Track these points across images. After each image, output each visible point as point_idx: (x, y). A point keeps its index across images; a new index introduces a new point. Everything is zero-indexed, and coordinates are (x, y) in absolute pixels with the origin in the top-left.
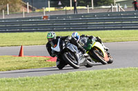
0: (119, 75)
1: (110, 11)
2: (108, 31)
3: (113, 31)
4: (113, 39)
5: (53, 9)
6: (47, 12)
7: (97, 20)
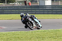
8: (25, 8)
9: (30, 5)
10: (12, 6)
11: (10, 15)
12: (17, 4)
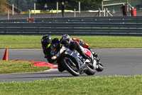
0: (107, 83)
1: (97, 16)
4: (100, 45)
6: (32, 15)
7: (84, 25)
8: (123, 21)
10: (93, 16)
11: (90, 37)
12: (104, 12)
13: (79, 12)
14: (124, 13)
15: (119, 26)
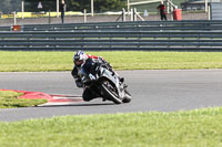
0: (136, 123)
1: (120, 20)
2: (117, 52)
3: (124, 52)
4: (125, 65)
5: (29, 14)
6: (19, 19)
7: (99, 35)
8: (160, 28)
9: (180, 18)
13: (92, 14)
14: (163, 15)
15: (155, 35)
